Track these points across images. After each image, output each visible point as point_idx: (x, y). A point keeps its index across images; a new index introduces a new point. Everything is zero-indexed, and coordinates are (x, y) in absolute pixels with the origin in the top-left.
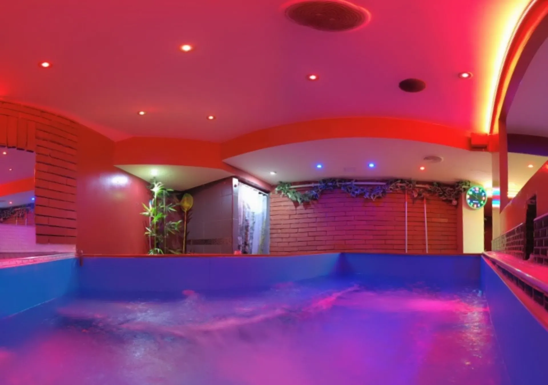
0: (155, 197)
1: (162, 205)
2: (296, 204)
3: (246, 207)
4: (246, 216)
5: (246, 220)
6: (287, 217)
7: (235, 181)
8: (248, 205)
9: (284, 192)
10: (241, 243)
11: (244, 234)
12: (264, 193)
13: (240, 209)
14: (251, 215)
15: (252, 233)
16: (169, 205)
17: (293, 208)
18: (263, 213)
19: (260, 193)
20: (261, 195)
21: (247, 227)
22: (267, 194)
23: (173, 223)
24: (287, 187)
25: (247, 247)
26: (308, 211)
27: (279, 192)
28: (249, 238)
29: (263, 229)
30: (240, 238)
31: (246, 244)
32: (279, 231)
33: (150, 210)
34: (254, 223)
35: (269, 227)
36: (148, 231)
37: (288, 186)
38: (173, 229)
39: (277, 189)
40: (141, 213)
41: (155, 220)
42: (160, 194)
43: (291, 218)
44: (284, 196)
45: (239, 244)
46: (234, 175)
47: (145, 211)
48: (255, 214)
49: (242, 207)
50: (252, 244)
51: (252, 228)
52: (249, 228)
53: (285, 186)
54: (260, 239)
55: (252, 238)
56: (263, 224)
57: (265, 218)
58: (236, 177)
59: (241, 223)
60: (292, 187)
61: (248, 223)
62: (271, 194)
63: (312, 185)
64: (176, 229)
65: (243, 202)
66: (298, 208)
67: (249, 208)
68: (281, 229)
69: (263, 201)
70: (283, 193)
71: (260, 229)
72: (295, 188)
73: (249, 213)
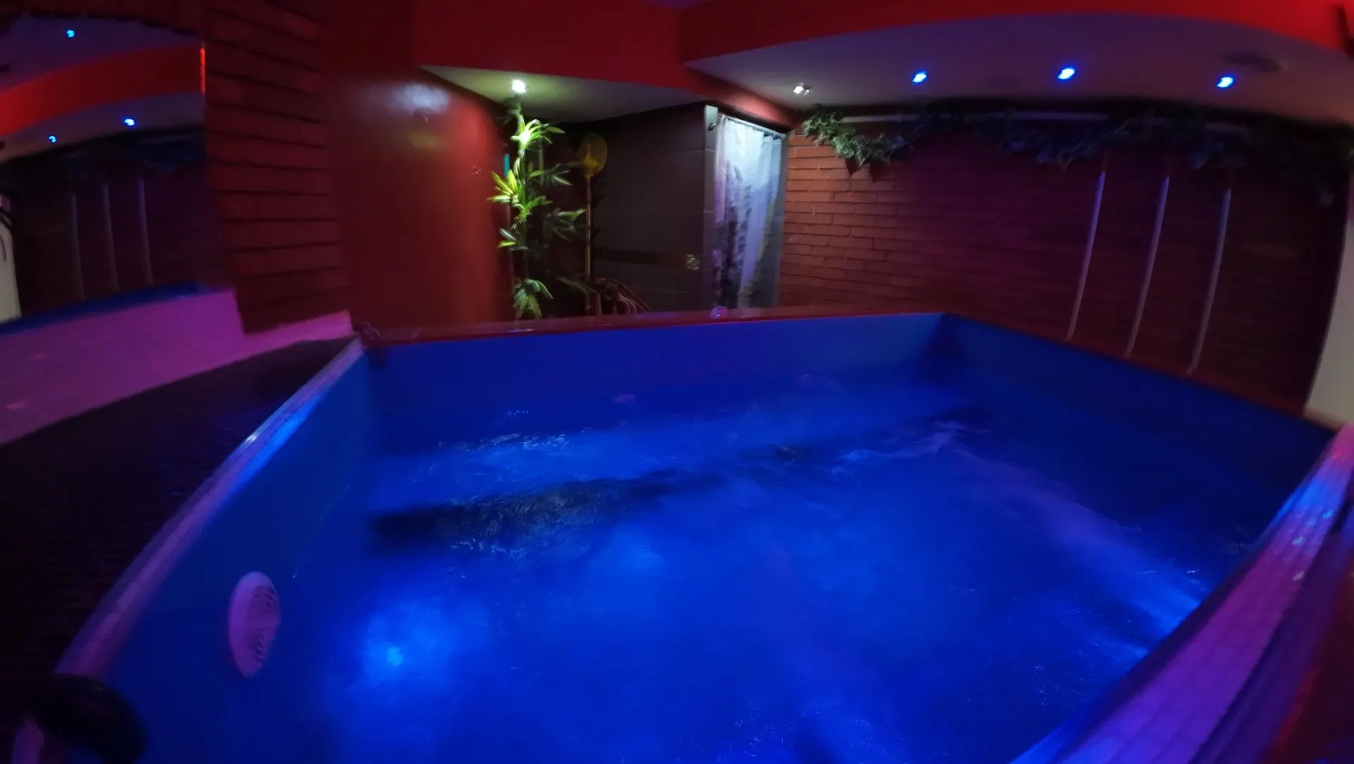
0: (522, 152)
1: (536, 169)
2: (852, 165)
3: (733, 175)
4: (732, 198)
5: (732, 209)
6: (827, 198)
7: (711, 112)
8: (737, 171)
9: (826, 134)
10: (719, 264)
11: (725, 243)
12: (775, 133)
13: (721, 183)
14: (742, 194)
15: (742, 238)
16: (552, 170)
17: (844, 174)
18: (770, 185)
19: (766, 135)
20: (769, 139)
21: (732, 224)
22: (783, 136)
23: (562, 213)
24: (833, 121)
25: (731, 271)
26: (879, 186)
27: (814, 133)
28: (736, 250)
29: (767, 222)
30: (717, 253)
31: (729, 262)
32: (807, 230)
33: (510, 189)
34: (749, 212)
35: (782, 218)
36: (505, 239)
37: (836, 118)
38: (565, 229)
39: (807, 124)
40: (489, 199)
41: (525, 212)
42: (533, 145)
43: (835, 200)
44: (822, 143)
45: (716, 265)
46: (709, 99)
47: (499, 193)
48: (752, 190)
49: (724, 178)
50: (741, 262)
51: (745, 226)
52: (738, 226)
53: (829, 117)
54: (761, 250)
55: (742, 247)
56: (768, 211)
57: (774, 196)
58: (713, 104)
59: (720, 218)
60: (846, 120)
61: (735, 216)
62: (792, 135)
63: (898, 118)
64: (572, 228)
65: (728, 166)
66: (856, 175)
67: (738, 177)
68: (810, 225)
69: (773, 151)
70: (821, 137)
71: (762, 225)
72: (854, 125)
73: (738, 189)
